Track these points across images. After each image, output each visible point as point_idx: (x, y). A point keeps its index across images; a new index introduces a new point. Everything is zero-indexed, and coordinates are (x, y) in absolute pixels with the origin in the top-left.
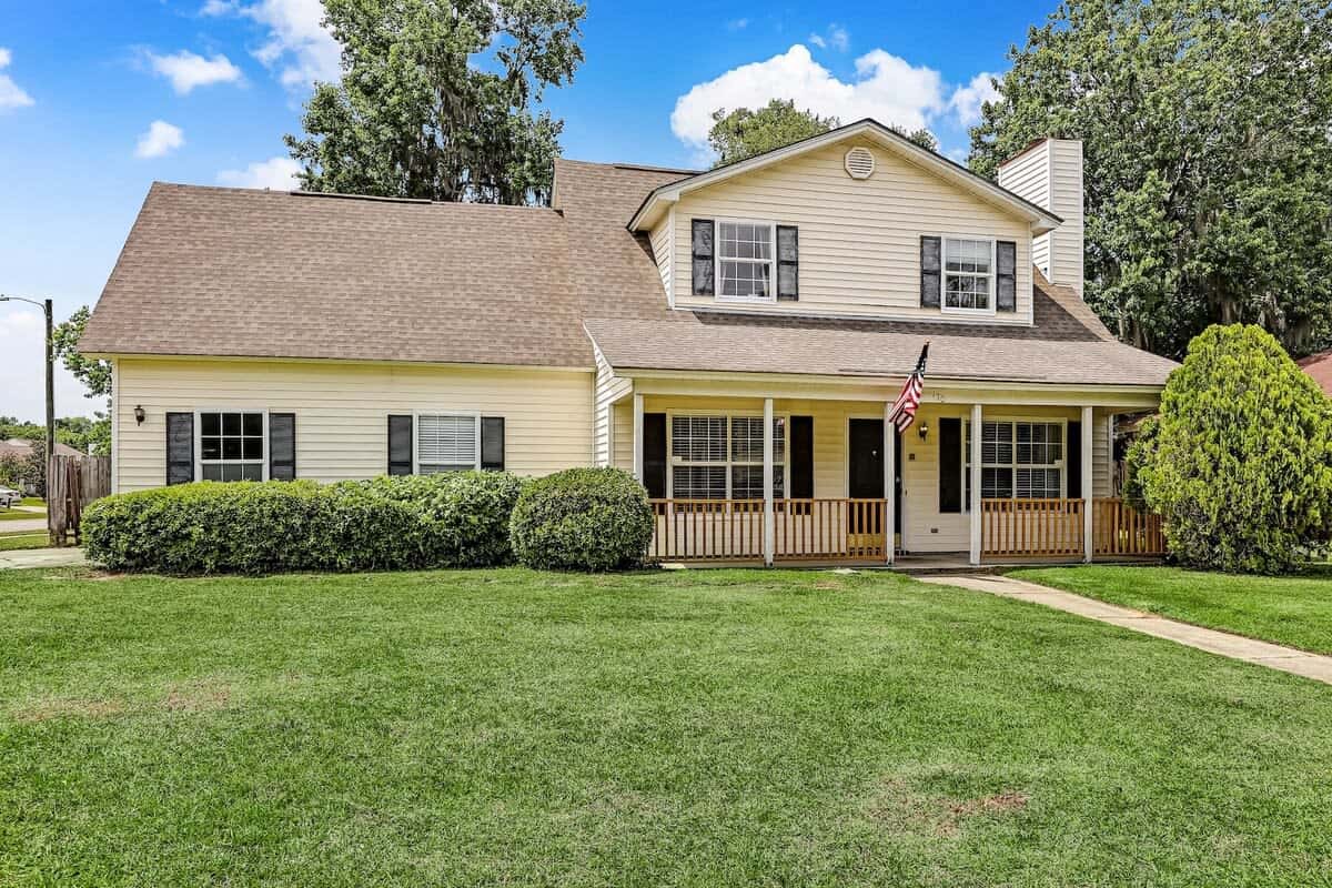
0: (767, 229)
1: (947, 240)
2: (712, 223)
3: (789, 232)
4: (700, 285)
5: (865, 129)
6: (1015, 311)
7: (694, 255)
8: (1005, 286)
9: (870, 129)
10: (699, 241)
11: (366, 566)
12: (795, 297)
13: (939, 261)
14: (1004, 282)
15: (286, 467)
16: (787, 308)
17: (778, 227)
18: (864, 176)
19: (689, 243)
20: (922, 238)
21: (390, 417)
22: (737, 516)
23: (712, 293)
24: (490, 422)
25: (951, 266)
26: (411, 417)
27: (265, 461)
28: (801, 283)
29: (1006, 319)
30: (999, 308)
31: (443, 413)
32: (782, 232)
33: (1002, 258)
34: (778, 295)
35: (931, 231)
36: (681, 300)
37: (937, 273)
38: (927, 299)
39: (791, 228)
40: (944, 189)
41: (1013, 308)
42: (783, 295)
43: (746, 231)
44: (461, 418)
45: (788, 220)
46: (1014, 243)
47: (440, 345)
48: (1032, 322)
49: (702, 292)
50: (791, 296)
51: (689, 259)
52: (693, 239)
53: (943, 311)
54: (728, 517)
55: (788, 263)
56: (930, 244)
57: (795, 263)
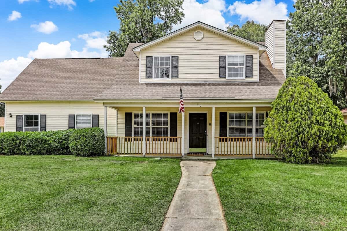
0: (169, 57)
1: (228, 56)
2: (152, 57)
3: (176, 58)
4: (148, 75)
5: (198, 24)
6: (252, 78)
7: (146, 67)
8: (248, 70)
9: (199, 24)
10: (148, 63)
11: (35, 154)
12: (177, 77)
13: (225, 63)
14: (248, 68)
15: (44, 128)
16: (175, 80)
17: (172, 57)
18: (200, 39)
19: (145, 63)
20: (220, 56)
21: (69, 115)
22: (154, 142)
23: (152, 77)
24: (95, 116)
25: (229, 64)
26: (74, 115)
27: (39, 127)
28: (179, 73)
29: (249, 80)
30: (246, 77)
31: (83, 114)
32: (173, 58)
33: (248, 61)
34: (172, 77)
35: (223, 54)
36: (142, 80)
37: (225, 67)
38: (221, 75)
39: (176, 57)
40: (228, 41)
41: (252, 77)
42: (173, 77)
43: (162, 59)
44: (87, 115)
45: (175, 54)
46: (252, 56)
47: (81, 96)
48: (258, 81)
49: (149, 77)
50: (176, 77)
51: (145, 68)
52: (146, 62)
53: (226, 79)
54: (151, 142)
55: (175, 67)
56: (222, 58)
57: (177, 67)
